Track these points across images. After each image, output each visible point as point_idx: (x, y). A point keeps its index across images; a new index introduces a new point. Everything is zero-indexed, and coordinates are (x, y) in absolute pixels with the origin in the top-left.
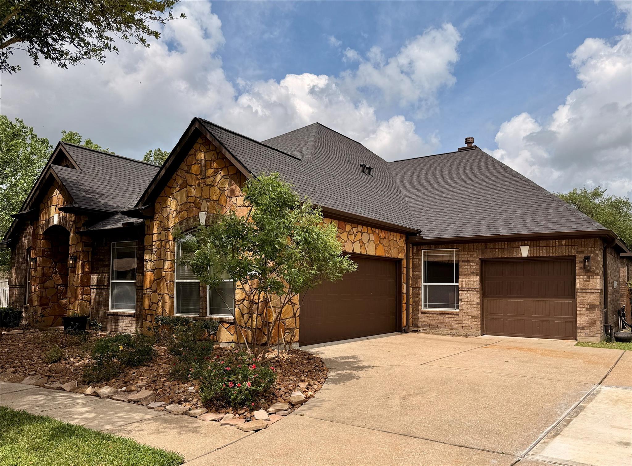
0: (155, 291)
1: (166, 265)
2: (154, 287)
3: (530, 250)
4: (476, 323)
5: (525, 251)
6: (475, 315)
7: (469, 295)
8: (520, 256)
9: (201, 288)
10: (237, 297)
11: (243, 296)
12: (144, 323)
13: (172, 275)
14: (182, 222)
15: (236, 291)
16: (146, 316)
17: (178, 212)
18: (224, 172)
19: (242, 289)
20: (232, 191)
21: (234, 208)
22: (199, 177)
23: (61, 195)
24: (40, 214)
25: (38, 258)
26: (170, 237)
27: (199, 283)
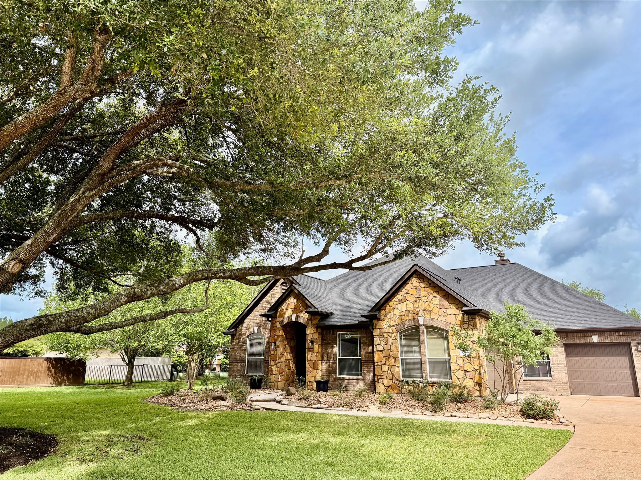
0: (385, 364)
1: (393, 348)
2: (384, 361)
3: (598, 338)
4: (566, 386)
5: (595, 339)
6: (565, 381)
7: (558, 368)
8: (592, 342)
9: (423, 362)
10: (452, 368)
11: (457, 368)
12: (376, 384)
13: (398, 354)
14: (404, 322)
15: (452, 364)
16: (378, 380)
17: (400, 316)
18: (435, 294)
19: (456, 363)
20: (443, 305)
21: (445, 315)
22: (416, 296)
23: (298, 303)
24: (278, 314)
25: (277, 342)
26: (395, 331)
27: (421, 359)
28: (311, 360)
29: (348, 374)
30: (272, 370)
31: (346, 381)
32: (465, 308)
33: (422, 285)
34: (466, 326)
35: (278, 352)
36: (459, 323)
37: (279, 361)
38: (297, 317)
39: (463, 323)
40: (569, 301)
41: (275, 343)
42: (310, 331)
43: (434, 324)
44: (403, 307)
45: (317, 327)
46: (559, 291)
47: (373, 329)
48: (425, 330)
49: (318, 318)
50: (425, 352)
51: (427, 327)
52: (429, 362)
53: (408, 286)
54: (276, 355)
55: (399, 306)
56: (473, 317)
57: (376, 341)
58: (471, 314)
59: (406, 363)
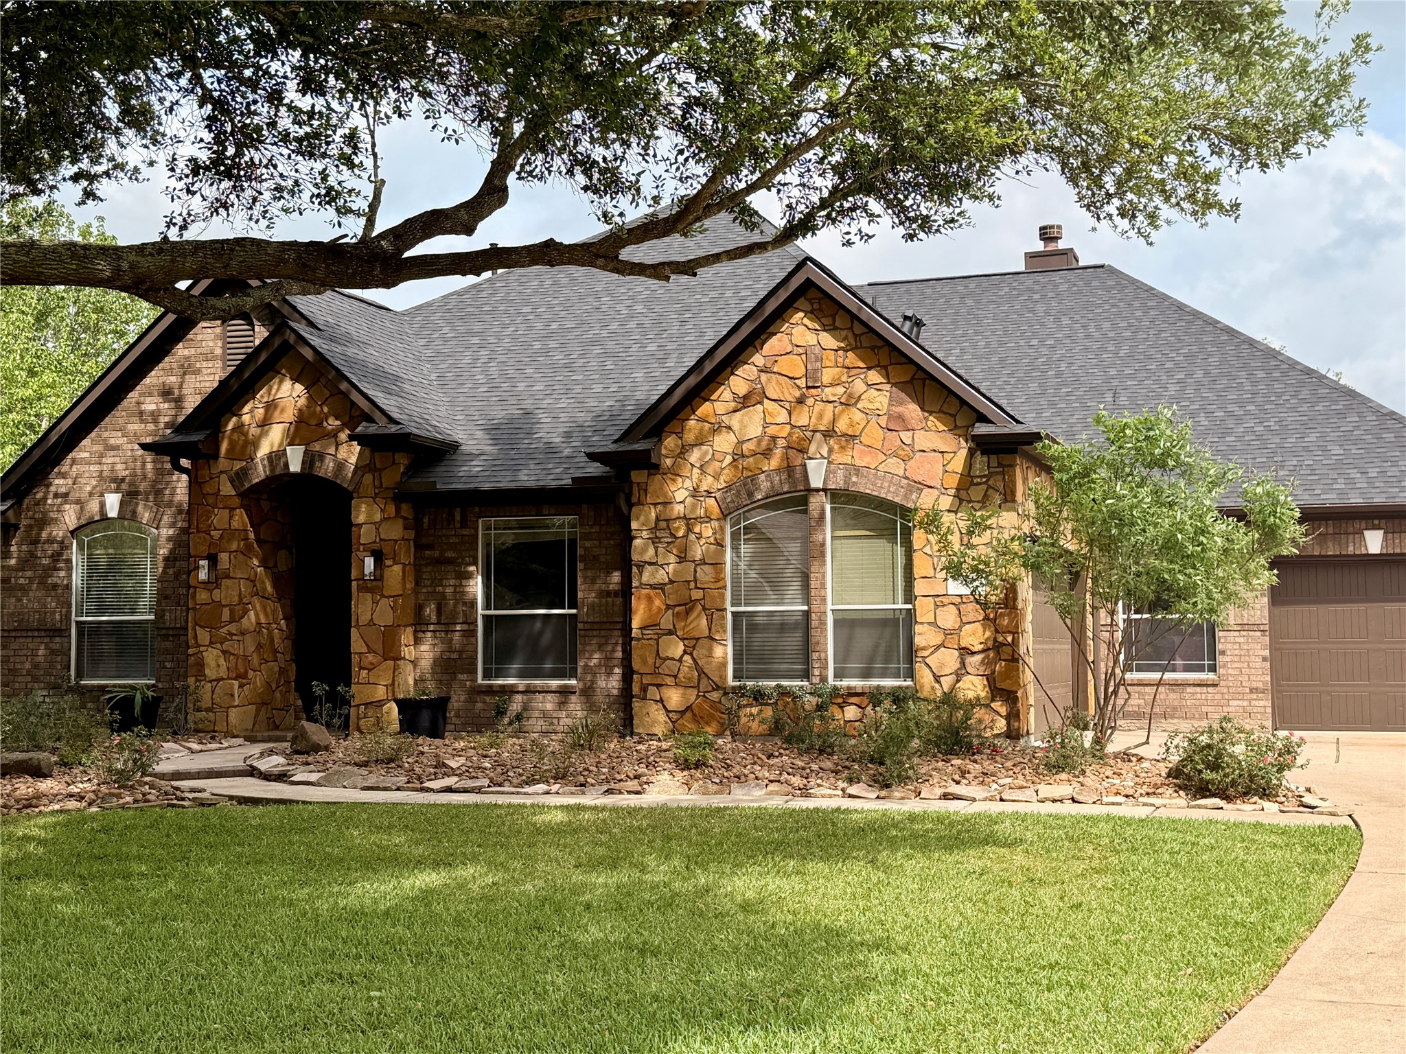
0: (670, 633)
1: (705, 573)
2: (666, 622)
3: (1385, 539)
4: (1261, 703)
5: (1374, 542)
6: (1260, 685)
7: (1242, 640)
8: (1364, 552)
9: (814, 624)
10: (919, 641)
11: (938, 639)
12: (636, 704)
13: (722, 597)
14: (753, 478)
15: (918, 628)
16: (644, 689)
17: (738, 456)
18: (874, 376)
19: (934, 624)
20: (901, 418)
21: (907, 454)
22: (802, 383)
23: (311, 399)
24: (224, 446)
25: (224, 557)
26: (716, 511)
27: (807, 614)
28: (371, 623)
29: (522, 674)
30: (201, 665)
31: (519, 697)
32: (982, 429)
33: (828, 340)
34: (976, 493)
35: (228, 593)
36: (953, 481)
37: (233, 628)
38: (310, 459)
39: (967, 482)
40: (1294, 409)
41: (213, 560)
42: (369, 515)
43: (863, 486)
44: (751, 425)
45: (399, 496)
46: (1261, 374)
47: (630, 505)
48: (828, 508)
49: (403, 461)
50: (823, 586)
51: (836, 496)
52: (837, 623)
53: (774, 344)
54: (220, 605)
55: (735, 421)
56: (1006, 459)
57: (641, 548)
58: (997, 452)
59: (753, 628)
